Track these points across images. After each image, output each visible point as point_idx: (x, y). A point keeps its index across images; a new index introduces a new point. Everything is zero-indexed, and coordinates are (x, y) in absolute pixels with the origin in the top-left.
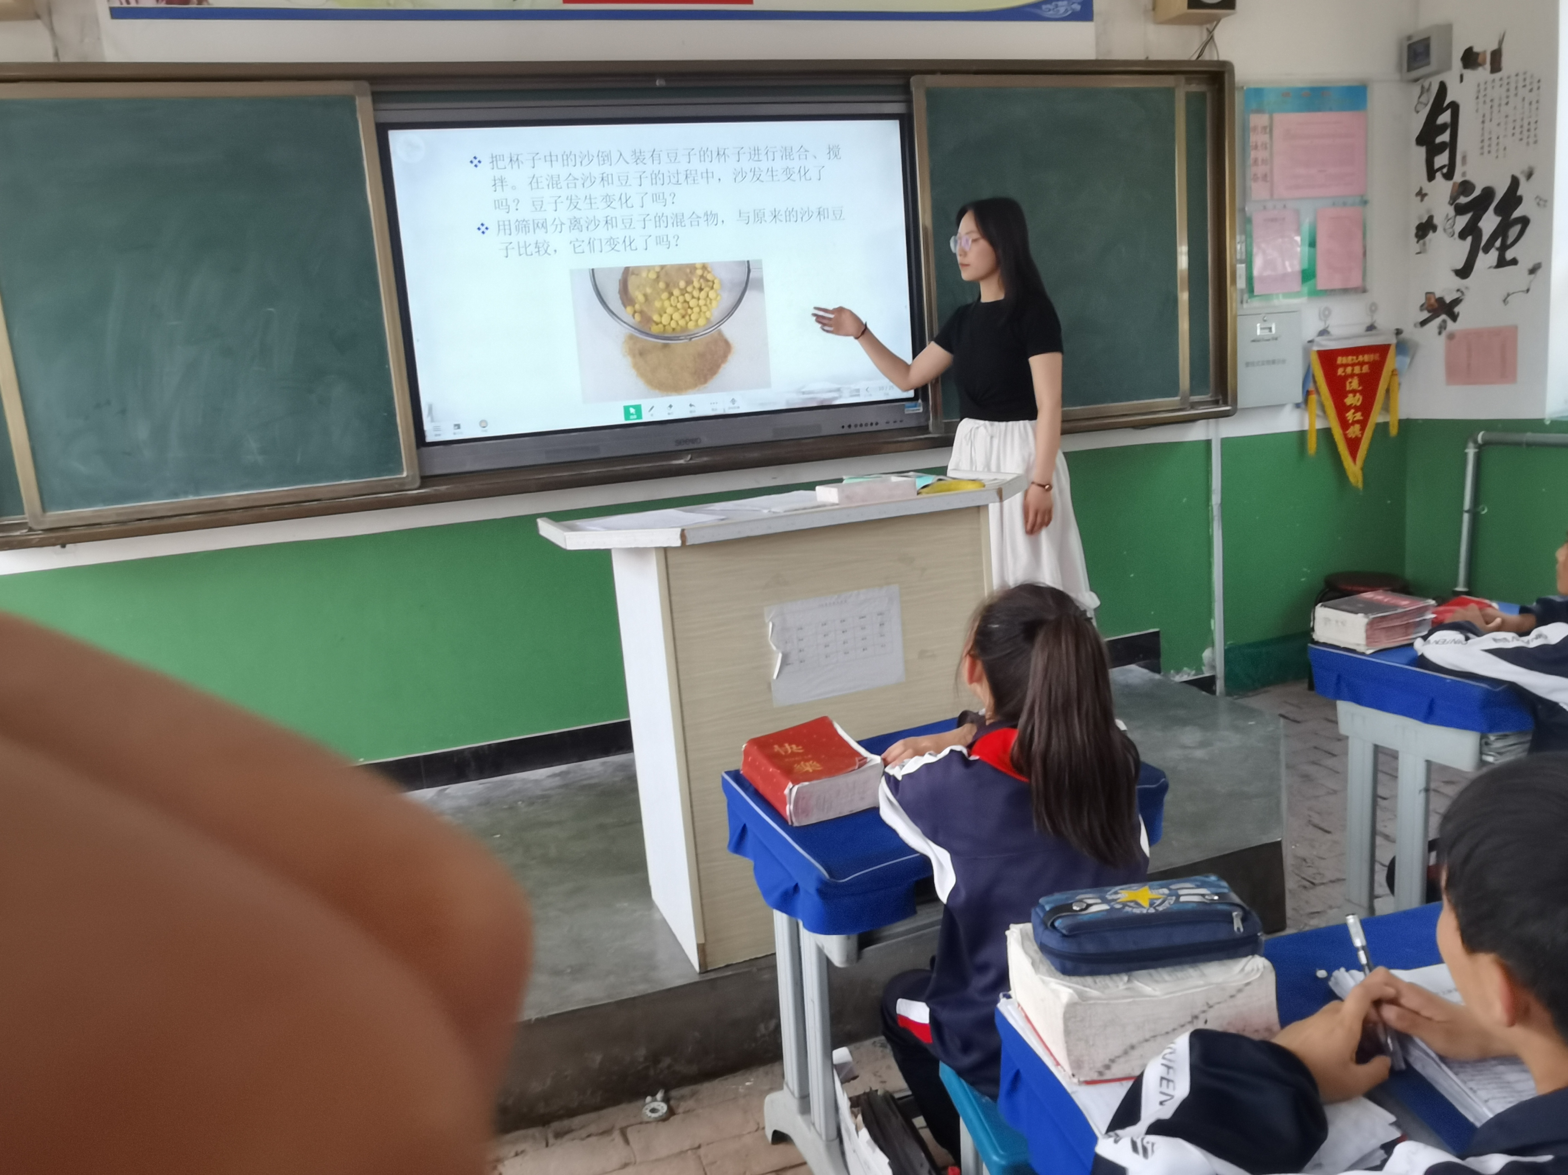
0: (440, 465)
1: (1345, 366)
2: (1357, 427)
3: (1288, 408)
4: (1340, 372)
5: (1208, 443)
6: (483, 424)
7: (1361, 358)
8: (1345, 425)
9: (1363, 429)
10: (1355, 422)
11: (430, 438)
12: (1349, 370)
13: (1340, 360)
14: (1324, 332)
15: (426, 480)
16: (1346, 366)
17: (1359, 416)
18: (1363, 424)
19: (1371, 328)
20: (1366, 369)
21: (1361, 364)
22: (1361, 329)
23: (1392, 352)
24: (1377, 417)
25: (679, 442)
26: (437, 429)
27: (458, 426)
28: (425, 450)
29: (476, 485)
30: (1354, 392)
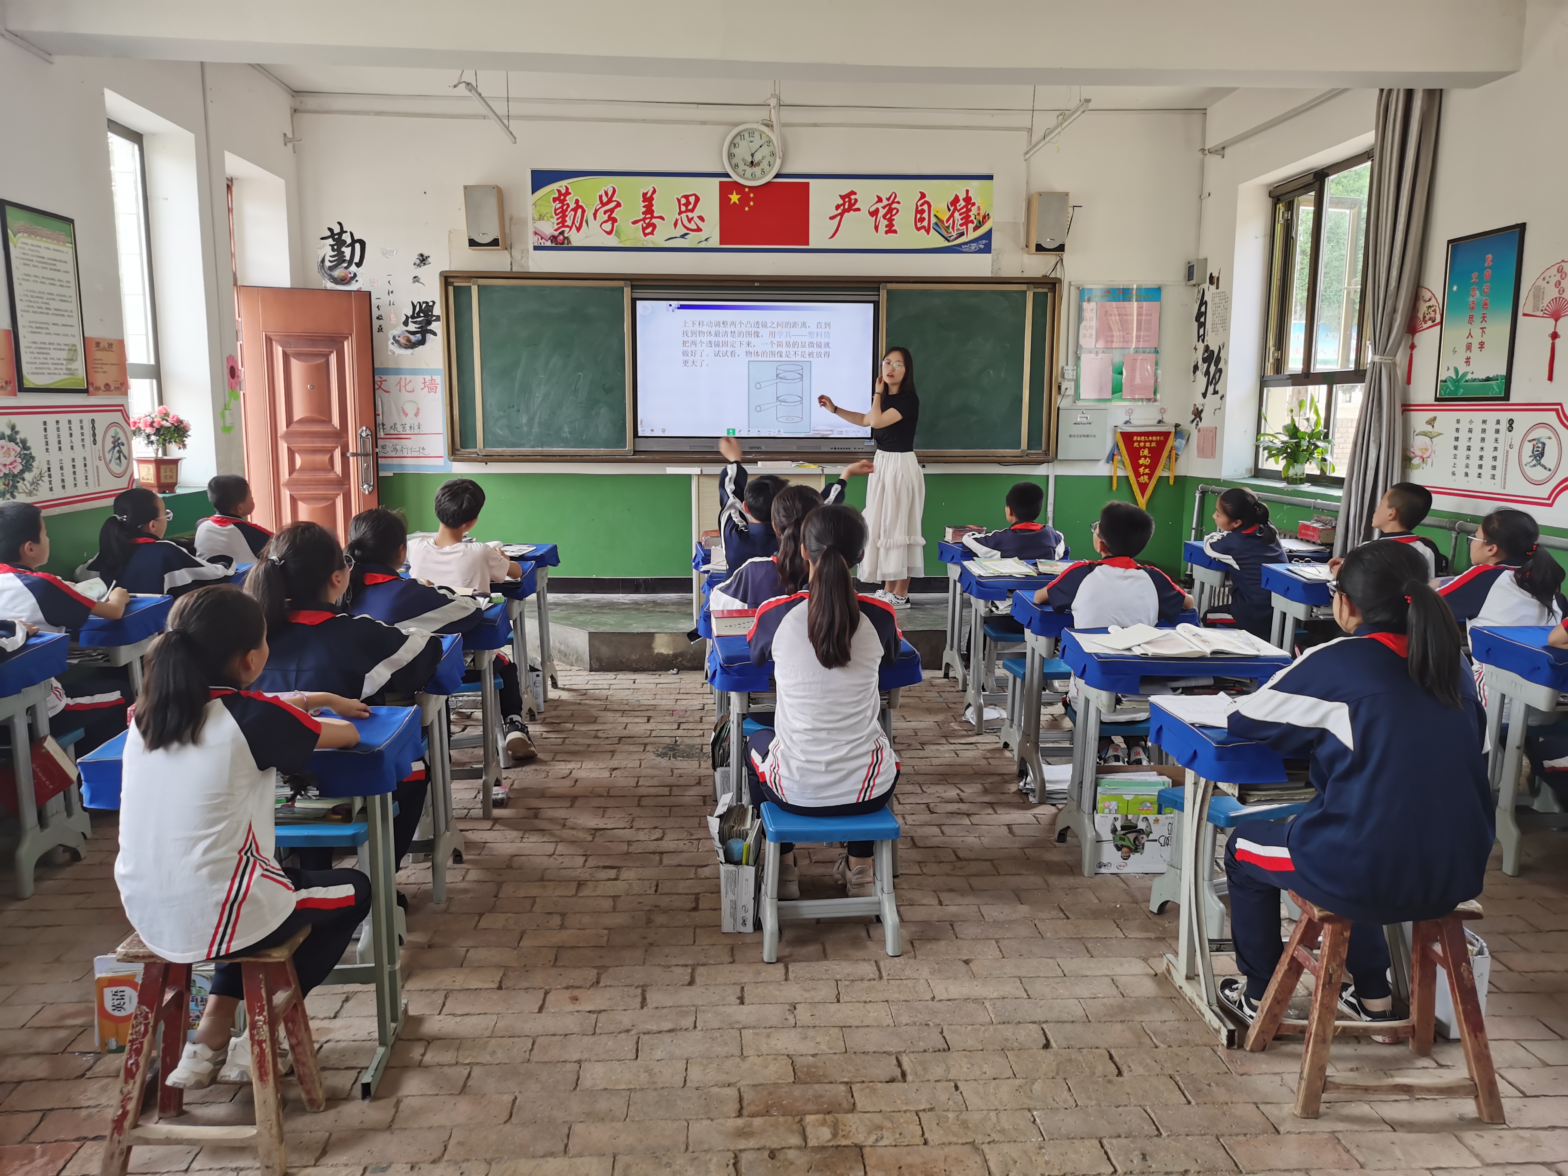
0: (642, 446)
1: (1139, 442)
2: (1146, 477)
3: (1102, 462)
4: (1136, 444)
5: (1048, 476)
6: (664, 431)
7: (1150, 438)
8: (1138, 475)
9: (1150, 479)
10: (1144, 474)
11: (640, 434)
12: (1142, 444)
13: (1135, 438)
14: (1126, 422)
15: (635, 452)
16: (1137, 441)
17: (1147, 471)
18: (1150, 476)
19: (1160, 422)
20: (1153, 444)
21: (1151, 442)
22: (1155, 422)
23: (1172, 436)
24: (1160, 472)
25: (751, 448)
26: (643, 431)
27: (652, 430)
28: (637, 439)
29: (657, 457)
30: (1145, 457)
